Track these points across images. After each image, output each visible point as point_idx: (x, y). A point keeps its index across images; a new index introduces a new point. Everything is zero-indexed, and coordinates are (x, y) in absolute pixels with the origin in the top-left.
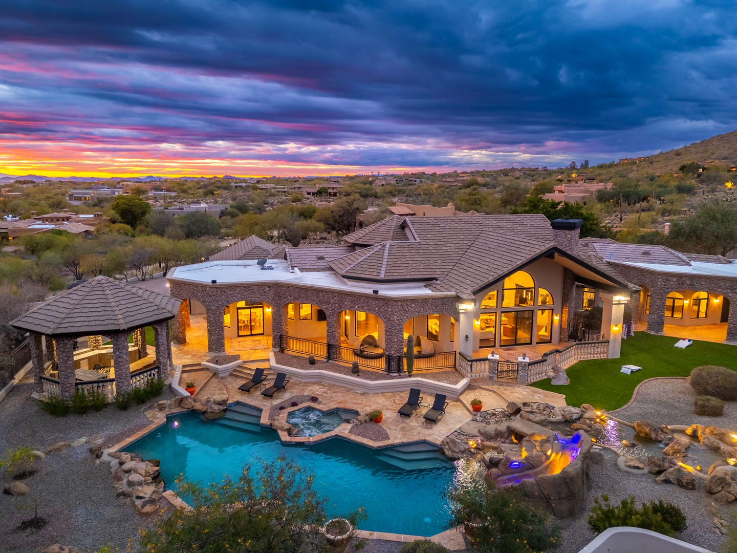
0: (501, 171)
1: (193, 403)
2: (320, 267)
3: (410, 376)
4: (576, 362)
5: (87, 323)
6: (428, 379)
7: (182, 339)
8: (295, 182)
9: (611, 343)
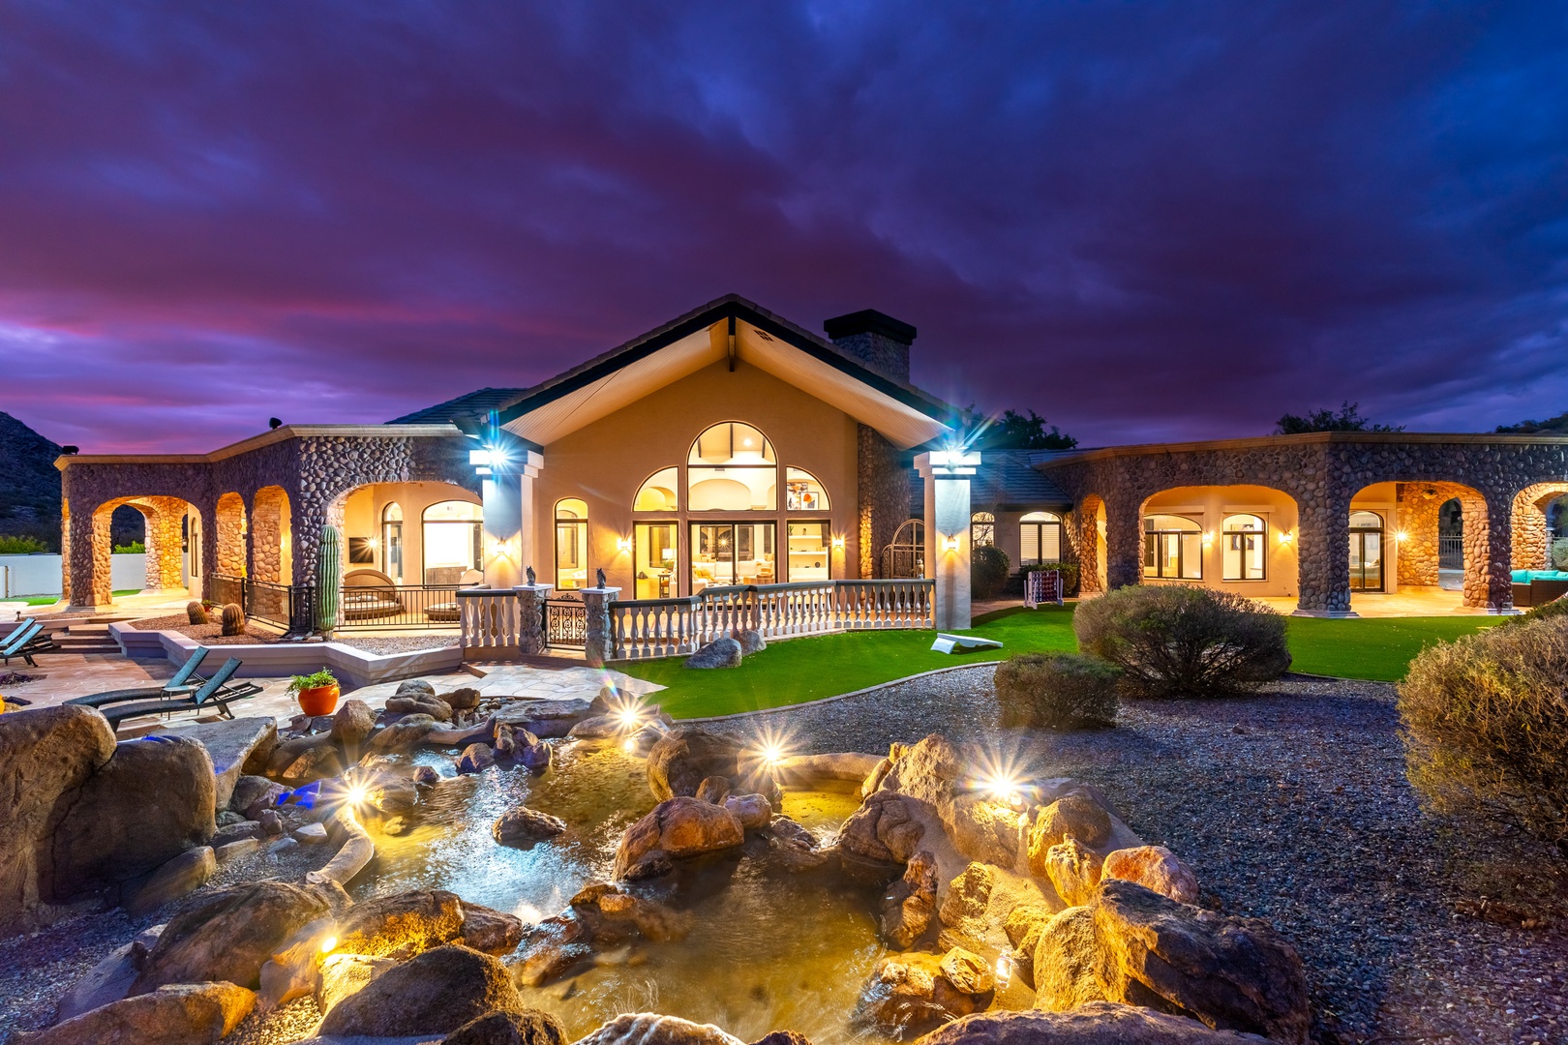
9: (940, 583)
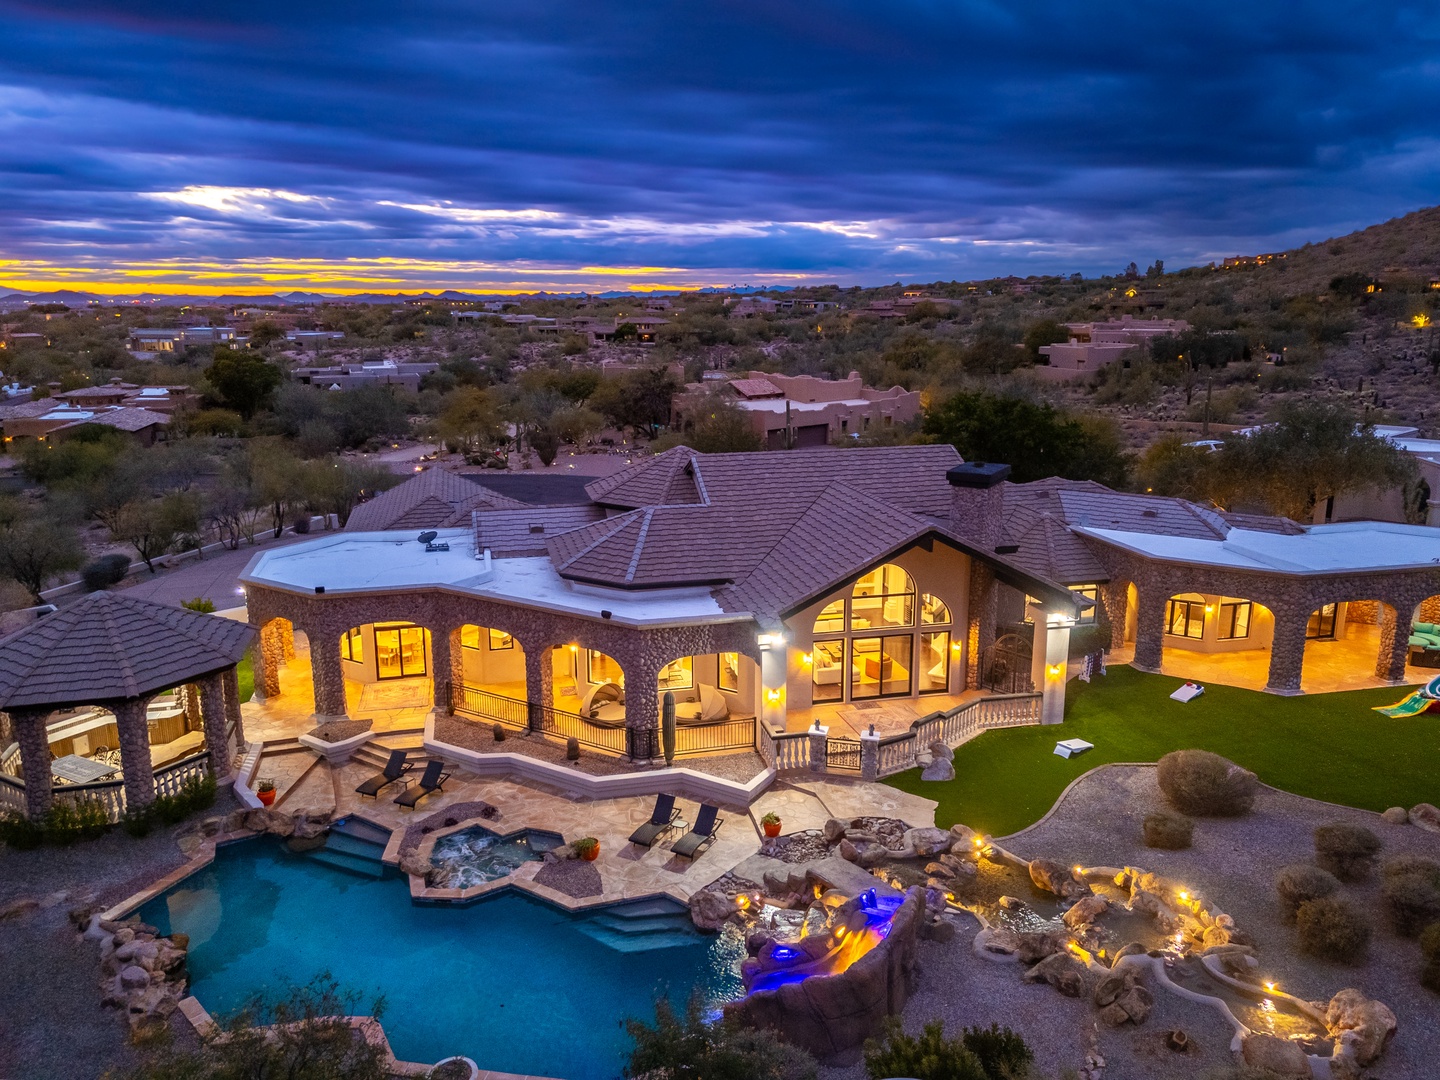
0: (988, 283)
1: (268, 822)
2: (533, 547)
3: (669, 765)
4: (979, 732)
5: (66, 687)
6: (700, 770)
7: (271, 688)
8: (578, 308)
9: (1046, 698)
